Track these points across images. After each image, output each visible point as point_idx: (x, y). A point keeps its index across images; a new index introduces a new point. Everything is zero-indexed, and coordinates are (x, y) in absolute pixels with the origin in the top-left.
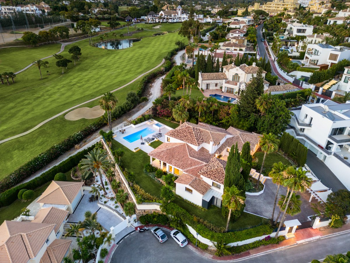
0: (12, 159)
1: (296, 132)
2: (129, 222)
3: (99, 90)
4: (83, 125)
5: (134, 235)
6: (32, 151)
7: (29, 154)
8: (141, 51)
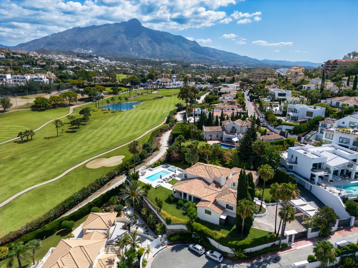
0: (46, 201)
1: (286, 170)
2: (161, 240)
3: (113, 144)
4: (104, 172)
5: (166, 250)
6: (63, 194)
7: (61, 196)
8: (144, 112)
